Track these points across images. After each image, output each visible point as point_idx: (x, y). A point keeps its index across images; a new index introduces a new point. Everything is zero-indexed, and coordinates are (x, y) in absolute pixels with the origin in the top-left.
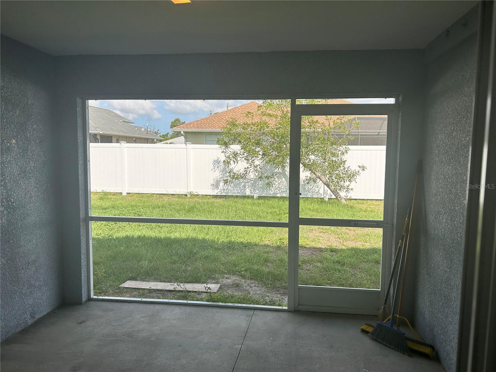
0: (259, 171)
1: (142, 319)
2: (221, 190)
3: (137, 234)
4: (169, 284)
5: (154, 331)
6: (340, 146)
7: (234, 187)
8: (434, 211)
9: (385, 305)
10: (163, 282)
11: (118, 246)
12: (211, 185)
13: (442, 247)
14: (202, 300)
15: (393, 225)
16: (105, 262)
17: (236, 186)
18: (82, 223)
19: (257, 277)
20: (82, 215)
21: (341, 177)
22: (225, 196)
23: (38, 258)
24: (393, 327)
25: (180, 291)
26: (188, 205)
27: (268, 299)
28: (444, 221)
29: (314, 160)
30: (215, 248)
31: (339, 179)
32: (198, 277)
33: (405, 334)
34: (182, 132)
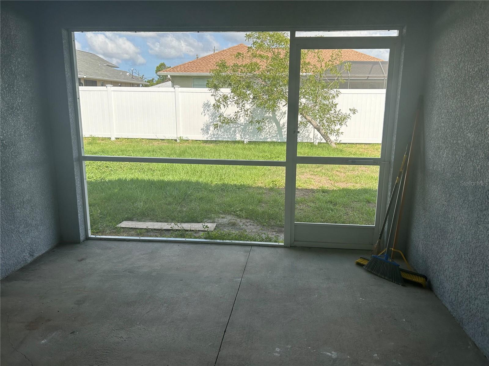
0: (250, 115)
1: (142, 256)
2: (211, 135)
3: (130, 177)
4: (166, 224)
5: (154, 267)
6: (331, 89)
7: (224, 132)
8: (434, 147)
9: (380, 240)
10: (160, 222)
11: (111, 189)
12: (201, 130)
13: (441, 182)
14: (200, 238)
15: (390, 163)
16: (99, 204)
17: (226, 131)
18: (75, 163)
19: (252, 216)
20: (75, 154)
21: (332, 120)
22: (216, 141)
23: (33, 197)
24: (388, 260)
25: (177, 230)
26: (179, 150)
27: (264, 236)
28: (445, 156)
29: (305, 104)
30: (210, 190)
31: (330, 123)
32: (194, 217)
33: (399, 265)
34: (169, 76)
